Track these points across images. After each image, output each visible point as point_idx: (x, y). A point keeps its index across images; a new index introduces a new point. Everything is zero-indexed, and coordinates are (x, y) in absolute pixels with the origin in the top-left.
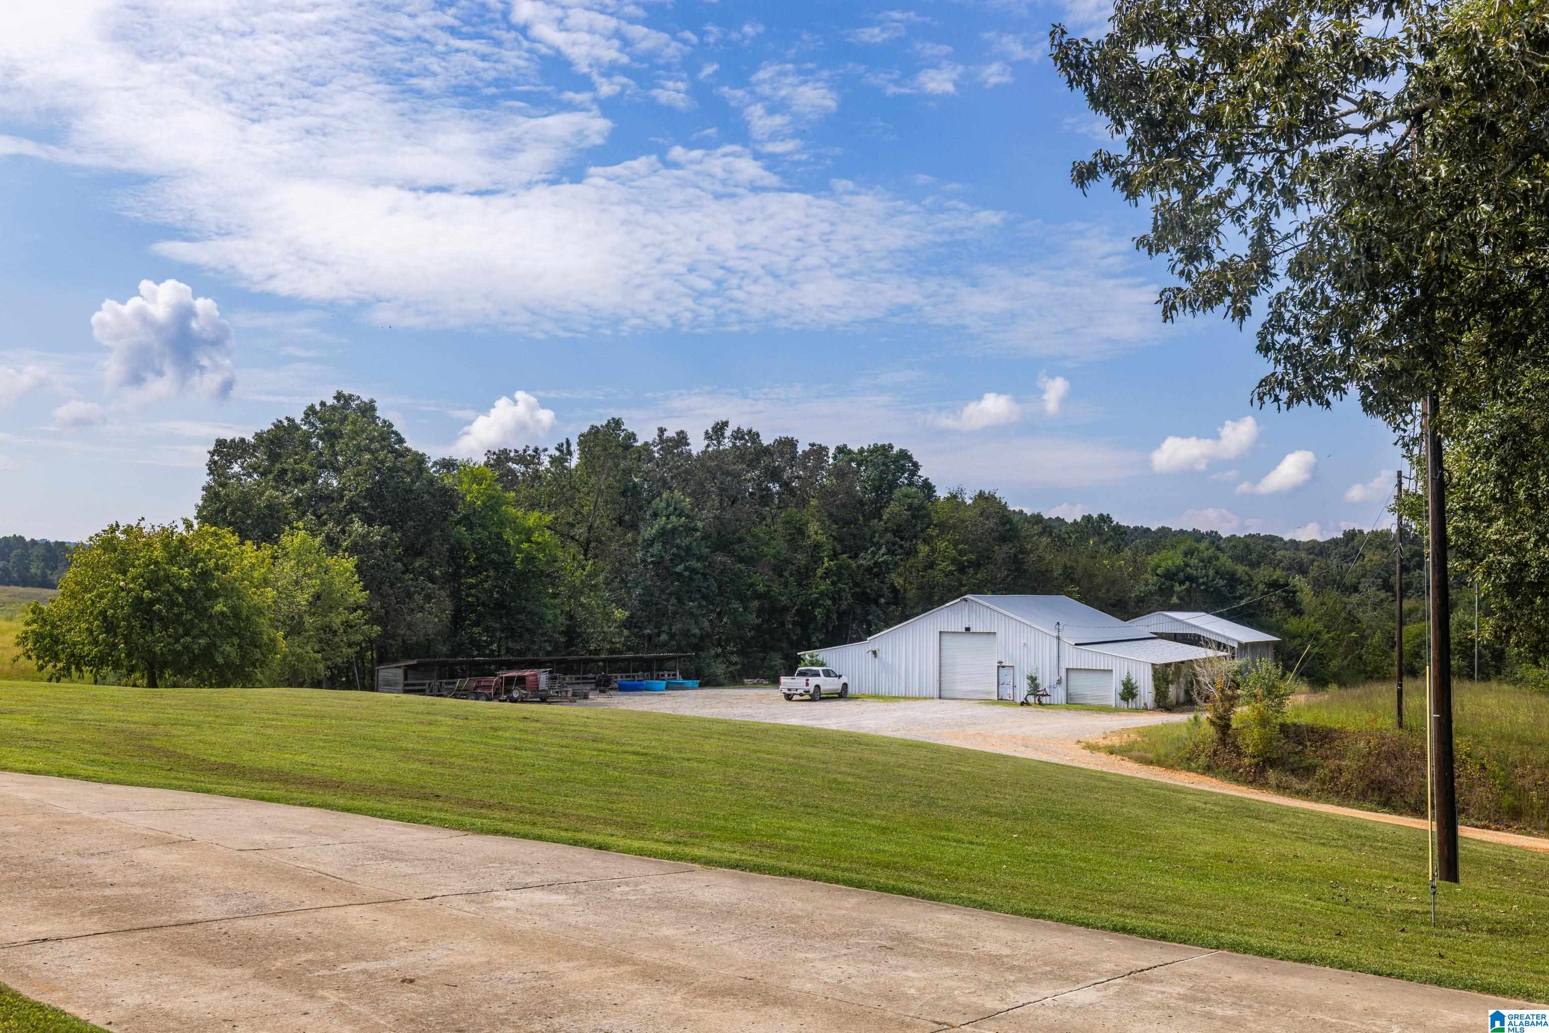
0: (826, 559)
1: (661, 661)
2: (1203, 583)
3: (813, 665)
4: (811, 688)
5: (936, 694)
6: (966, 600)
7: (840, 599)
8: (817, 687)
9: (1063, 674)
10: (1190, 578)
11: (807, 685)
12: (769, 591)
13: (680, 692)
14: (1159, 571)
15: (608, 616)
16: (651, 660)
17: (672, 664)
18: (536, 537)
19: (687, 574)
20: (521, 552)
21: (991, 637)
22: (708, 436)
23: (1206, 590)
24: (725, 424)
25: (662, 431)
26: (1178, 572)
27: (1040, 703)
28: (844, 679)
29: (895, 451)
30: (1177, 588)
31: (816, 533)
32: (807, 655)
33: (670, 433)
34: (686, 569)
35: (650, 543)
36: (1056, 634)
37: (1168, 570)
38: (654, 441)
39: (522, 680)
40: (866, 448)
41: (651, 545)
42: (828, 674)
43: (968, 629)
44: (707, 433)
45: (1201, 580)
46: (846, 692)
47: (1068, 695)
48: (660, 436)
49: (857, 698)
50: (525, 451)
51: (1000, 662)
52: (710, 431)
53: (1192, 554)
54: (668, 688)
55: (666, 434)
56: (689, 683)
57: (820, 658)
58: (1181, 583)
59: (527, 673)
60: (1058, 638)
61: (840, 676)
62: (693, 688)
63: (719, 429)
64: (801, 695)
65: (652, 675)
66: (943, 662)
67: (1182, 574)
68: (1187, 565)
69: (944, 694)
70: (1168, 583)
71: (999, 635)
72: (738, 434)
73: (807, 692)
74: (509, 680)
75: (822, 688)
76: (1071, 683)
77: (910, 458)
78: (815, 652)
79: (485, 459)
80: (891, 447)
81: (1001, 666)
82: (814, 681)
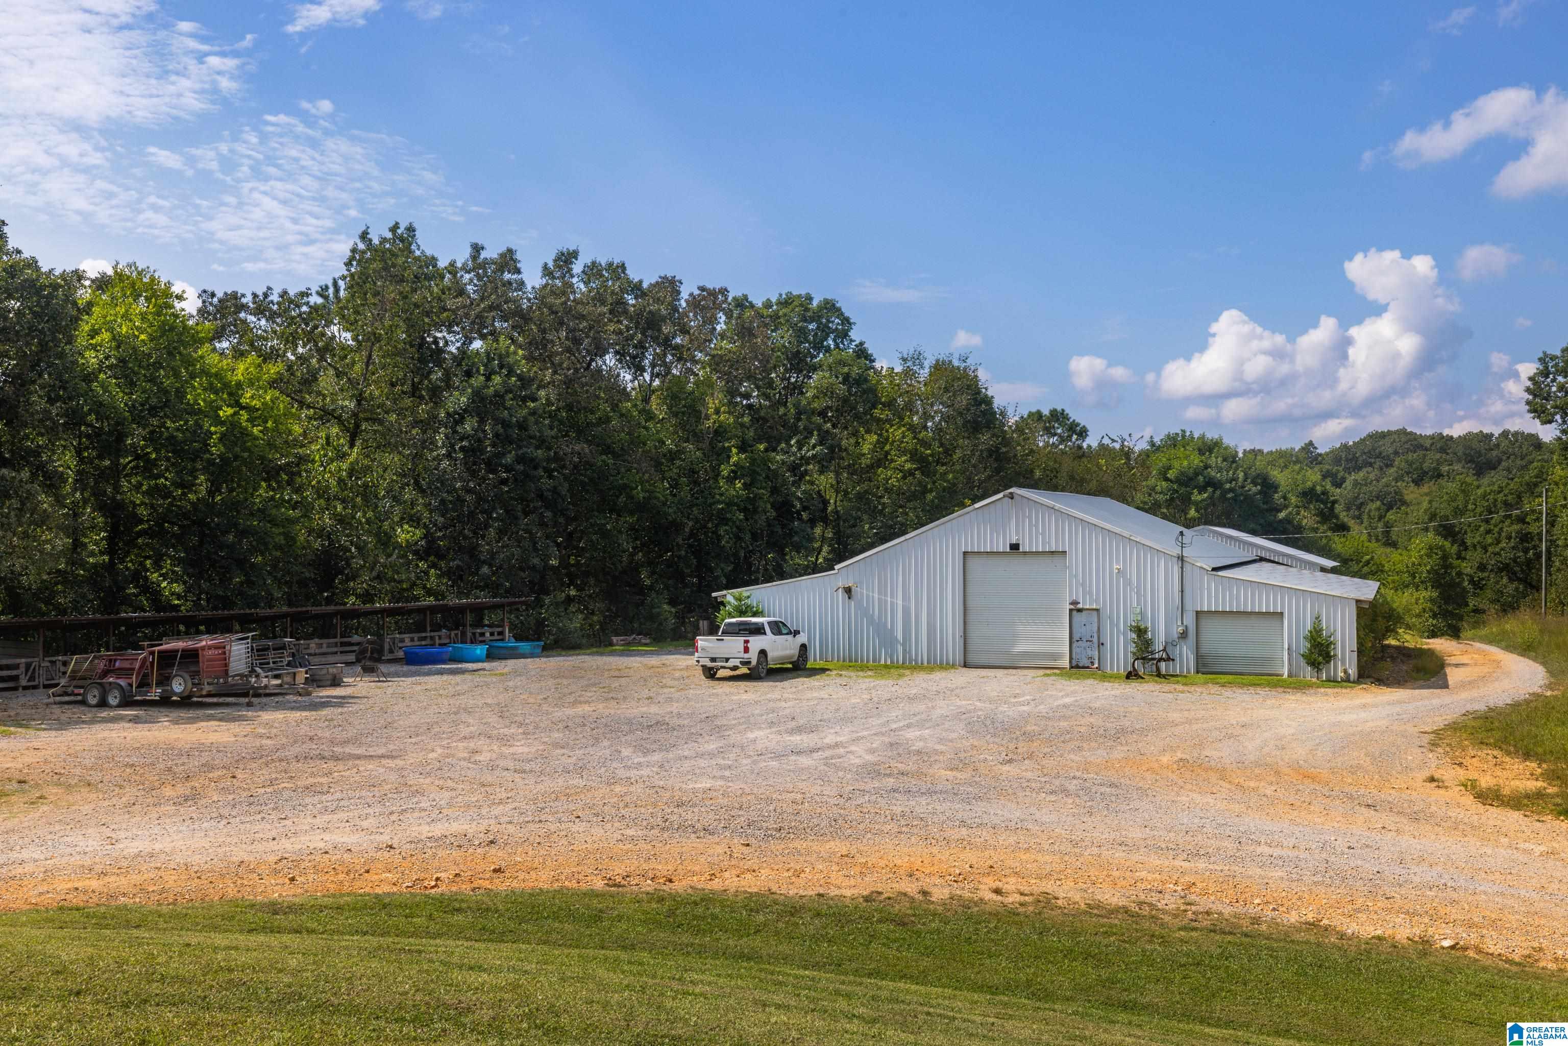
0: (734, 450)
1: (479, 611)
2: (1231, 490)
3: (742, 613)
4: (753, 656)
5: (959, 658)
6: (1011, 496)
7: (755, 511)
8: (763, 653)
9: (1190, 620)
10: (1211, 483)
11: (746, 650)
12: (649, 498)
13: (511, 663)
14: (1171, 474)
15: (386, 541)
16: (461, 609)
17: (495, 617)
18: (247, 397)
19: (520, 467)
20: (218, 421)
21: (1057, 559)
22: (547, 272)
23: (1235, 499)
24: (574, 255)
25: (477, 249)
26: (1197, 474)
27: (1159, 675)
28: (802, 638)
29: (815, 303)
30: (1196, 497)
31: (717, 412)
32: (730, 597)
33: (491, 253)
34: (520, 459)
35: (458, 418)
36: (1177, 551)
37: (1182, 473)
38: (465, 264)
39: (191, 656)
40: (774, 300)
41: (461, 421)
42: (778, 628)
43: (1015, 547)
44: (545, 267)
45: (1228, 486)
46: (806, 660)
47: (1199, 657)
48: (475, 256)
49: (823, 670)
50: (266, 295)
51: (1075, 603)
52: (551, 265)
53: (1211, 451)
54: (491, 656)
55: (484, 255)
56: (524, 646)
57: (753, 602)
58: (1202, 489)
59: (205, 641)
60: (1181, 559)
61: (796, 633)
62: (532, 656)
63: (566, 259)
64: (735, 668)
65: (464, 634)
66: (970, 603)
67: (1201, 478)
68: (1206, 467)
69: (972, 658)
70: (1182, 490)
71: (1071, 559)
72: (593, 271)
73: (746, 663)
74: (167, 659)
75: (770, 655)
76: (1204, 637)
77: (838, 312)
78: (744, 591)
79: (199, 303)
80: (810, 298)
81: (1076, 610)
82: (757, 643)
